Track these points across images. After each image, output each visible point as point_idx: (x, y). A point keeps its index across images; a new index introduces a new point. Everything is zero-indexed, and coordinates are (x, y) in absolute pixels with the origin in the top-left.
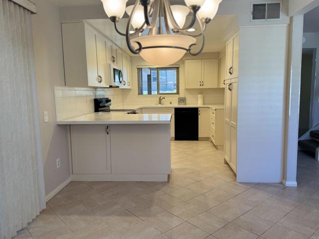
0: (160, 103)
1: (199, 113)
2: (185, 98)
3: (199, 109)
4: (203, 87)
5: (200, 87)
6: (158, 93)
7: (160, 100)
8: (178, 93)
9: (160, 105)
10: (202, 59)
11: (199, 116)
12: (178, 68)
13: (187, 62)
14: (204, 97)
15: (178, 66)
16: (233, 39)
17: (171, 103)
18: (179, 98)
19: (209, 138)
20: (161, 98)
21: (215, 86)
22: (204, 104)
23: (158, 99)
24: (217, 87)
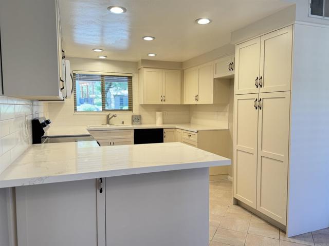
0: (108, 123)
1: (164, 134)
2: (140, 116)
3: (164, 130)
4: (165, 103)
5: (161, 103)
6: (104, 109)
7: (108, 119)
8: (130, 109)
9: (108, 126)
12: (130, 78)
13: (145, 70)
14: (163, 115)
15: (131, 75)
17: (123, 123)
18: (132, 116)
20: (110, 116)
22: (163, 124)
23: (105, 118)
24: (180, 103)
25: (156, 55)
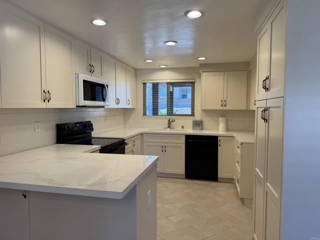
0: (169, 127)
1: (219, 143)
2: (202, 121)
3: (219, 138)
4: (225, 108)
5: (221, 108)
7: (169, 123)
8: (193, 114)
9: (169, 129)
10: (224, 71)
11: (219, 148)
12: (193, 83)
13: (204, 75)
15: (193, 81)
16: (272, 23)
17: (183, 127)
18: (193, 121)
19: (233, 179)
21: (243, 108)
22: (227, 131)
23: (167, 121)
24: (245, 109)
25: (206, 58)
